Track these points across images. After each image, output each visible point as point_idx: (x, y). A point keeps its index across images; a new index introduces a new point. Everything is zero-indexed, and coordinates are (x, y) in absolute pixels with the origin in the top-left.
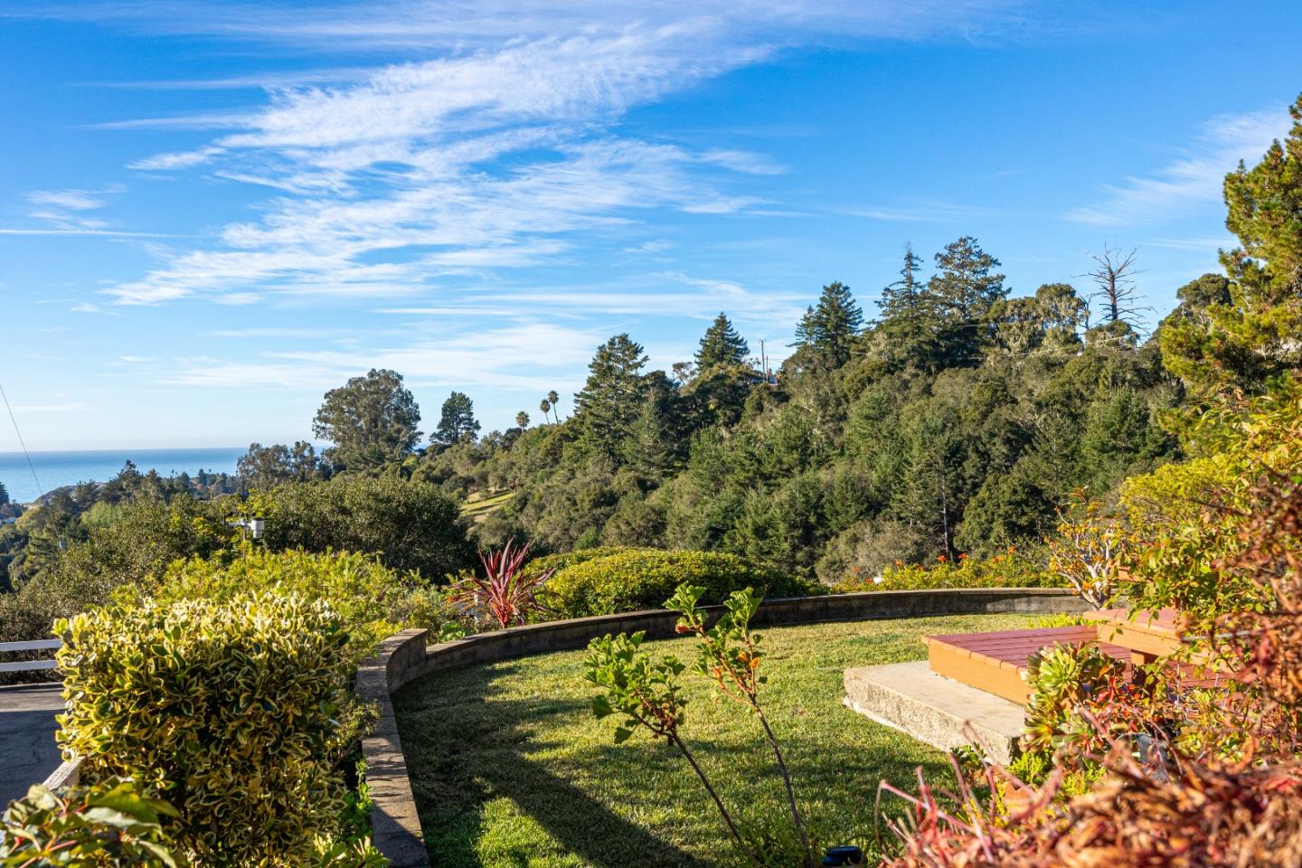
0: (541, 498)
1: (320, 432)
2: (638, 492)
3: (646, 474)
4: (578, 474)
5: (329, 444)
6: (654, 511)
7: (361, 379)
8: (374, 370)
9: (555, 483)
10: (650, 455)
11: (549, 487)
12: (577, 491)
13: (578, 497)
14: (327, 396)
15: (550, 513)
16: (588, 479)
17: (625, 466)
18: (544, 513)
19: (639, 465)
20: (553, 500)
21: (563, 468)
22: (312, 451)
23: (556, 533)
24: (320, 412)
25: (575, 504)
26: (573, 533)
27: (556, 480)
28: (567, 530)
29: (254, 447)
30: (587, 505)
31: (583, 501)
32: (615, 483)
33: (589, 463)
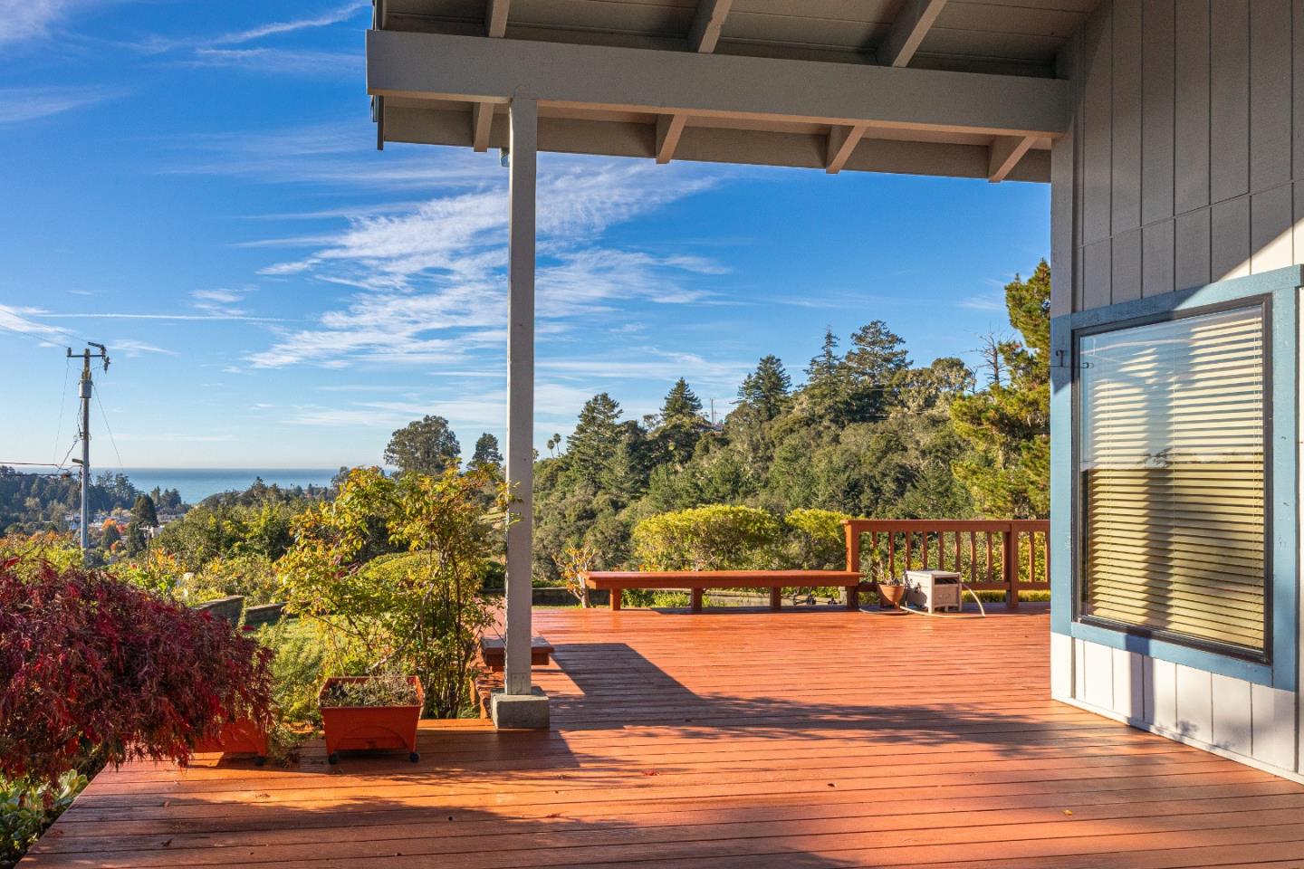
0: (540, 512)
1: (388, 460)
2: (612, 510)
3: (618, 497)
4: (568, 496)
5: (396, 468)
6: (622, 524)
7: (418, 423)
8: (428, 416)
9: (551, 501)
10: (622, 483)
11: (546, 504)
12: (566, 508)
13: (567, 513)
14: (394, 434)
15: (546, 524)
16: (575, 499)
17: (603, 491)
18: (542, 523)
19: (614, 490)
20: (548, 514)
21: (557, 491)
22: (383, 472)
23: (550, 538)
24: (389, 446)
25: (564, 517)
26: (562, 538)
27: (553, 499)
28: (558, 536)
29: (343, 469)
30: (573, 518)
31: (570, 515)
32: (594, 502)
33: (576, 488)
